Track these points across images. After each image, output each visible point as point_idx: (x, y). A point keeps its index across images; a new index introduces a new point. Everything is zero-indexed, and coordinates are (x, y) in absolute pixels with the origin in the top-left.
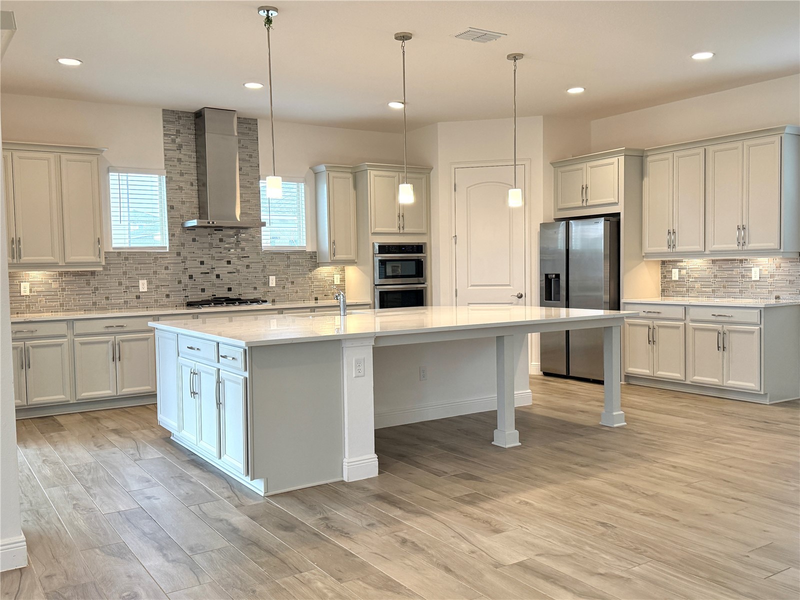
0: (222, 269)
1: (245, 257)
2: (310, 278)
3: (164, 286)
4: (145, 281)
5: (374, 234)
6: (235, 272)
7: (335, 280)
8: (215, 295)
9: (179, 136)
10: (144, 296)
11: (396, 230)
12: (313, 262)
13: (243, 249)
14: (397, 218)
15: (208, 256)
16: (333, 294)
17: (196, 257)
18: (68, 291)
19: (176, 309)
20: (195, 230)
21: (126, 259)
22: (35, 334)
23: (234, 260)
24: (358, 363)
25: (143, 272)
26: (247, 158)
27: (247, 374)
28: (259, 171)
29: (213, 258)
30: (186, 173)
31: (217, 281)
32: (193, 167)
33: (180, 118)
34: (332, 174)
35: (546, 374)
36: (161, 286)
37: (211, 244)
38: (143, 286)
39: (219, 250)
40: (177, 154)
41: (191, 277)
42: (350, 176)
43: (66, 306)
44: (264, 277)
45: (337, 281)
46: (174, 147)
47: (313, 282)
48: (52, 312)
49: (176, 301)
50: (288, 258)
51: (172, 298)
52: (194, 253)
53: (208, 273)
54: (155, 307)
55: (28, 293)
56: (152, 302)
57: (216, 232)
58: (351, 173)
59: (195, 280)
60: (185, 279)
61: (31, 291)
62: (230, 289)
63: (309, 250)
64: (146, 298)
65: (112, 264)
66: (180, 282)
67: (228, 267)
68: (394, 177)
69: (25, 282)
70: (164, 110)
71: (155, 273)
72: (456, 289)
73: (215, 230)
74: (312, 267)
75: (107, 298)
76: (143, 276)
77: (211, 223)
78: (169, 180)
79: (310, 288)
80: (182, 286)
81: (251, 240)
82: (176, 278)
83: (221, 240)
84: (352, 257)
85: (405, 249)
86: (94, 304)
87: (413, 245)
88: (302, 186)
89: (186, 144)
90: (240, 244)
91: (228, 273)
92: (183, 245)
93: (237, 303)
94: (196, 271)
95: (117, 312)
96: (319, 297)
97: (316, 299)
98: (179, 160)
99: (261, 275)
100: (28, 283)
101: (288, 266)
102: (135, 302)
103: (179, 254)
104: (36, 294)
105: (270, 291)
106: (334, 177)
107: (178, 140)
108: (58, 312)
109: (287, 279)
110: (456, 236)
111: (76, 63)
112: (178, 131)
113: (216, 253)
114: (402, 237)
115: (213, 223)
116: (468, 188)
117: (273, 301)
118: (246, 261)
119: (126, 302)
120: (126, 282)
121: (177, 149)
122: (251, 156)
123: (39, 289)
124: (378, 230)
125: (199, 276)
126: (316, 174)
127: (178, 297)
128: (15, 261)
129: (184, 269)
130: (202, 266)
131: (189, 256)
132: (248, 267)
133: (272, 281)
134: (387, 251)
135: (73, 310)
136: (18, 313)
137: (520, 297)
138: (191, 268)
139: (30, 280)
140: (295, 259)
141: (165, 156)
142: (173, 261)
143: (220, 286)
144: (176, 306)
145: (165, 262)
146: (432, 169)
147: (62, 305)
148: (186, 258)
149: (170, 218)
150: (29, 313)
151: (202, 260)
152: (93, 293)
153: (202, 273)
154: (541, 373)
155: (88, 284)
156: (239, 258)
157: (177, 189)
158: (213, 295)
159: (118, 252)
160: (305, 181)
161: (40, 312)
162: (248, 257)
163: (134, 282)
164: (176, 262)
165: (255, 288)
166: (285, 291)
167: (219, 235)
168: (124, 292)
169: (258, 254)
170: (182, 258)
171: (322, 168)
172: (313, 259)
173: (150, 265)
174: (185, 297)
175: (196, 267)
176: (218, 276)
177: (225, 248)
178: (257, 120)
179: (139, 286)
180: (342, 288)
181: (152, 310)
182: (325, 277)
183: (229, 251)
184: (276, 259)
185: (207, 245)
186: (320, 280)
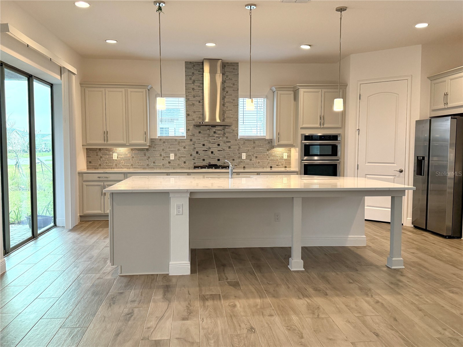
0: (215, 148)
1: (228, 142)
2: (268, 155)
3: (183, 157)
4: (173, 154)
5: (302, 128)
6: (222, 151)
7: (284, 156)
8: (210, 163)
9: (194, 75)
10: (172, 162)
11: (318, 125)
12: (270, 145)
13: (227, 138)
14: (319, 118)
15: (207, 141)
16: (282, 165)
17: (200, 142)
18: (135, 158)
19: (189, 170)
20: (200, 127)
21: (164, 142)
22: (108, 179)
23: (221, 144)
24: (178, 207)
25: (172, 149)
26: (232, 86)
28: (238, 93)
29: (210, 142)
30: (196, 96)
31: (212, 155)
32: (200, 93)
33: (194, 66)
34: (279, 92)
35: (416, 227)
36: (181, 157)
37: (209, 135)
38: (172, 157)
39: (214, 138)
40: (192, 86)
41: (197, 153)
42: (292, 92)
43: (134, 166)
44: (239, 153)
45: (285, 157)
46: (191, 82)
47: (269, 157)
48: (127, 168)
49: (189, 166)
50: (254, 143)
51: (187, 164)
52: (199, 139)
53: (207, 151)
54: (178, 168)
55: (116, 159)
56: (177, 166)
57: (212, 128)
58: (293, 91)
59: (199, 154)
60: (194, 154)
61: (118, 157)
62: (219, 160)
63: (268, 138)
64: (173, 163)
65: (157, 145)
66: (191, 155)
67: (218, 147)
68: (318, 92)
69: (115, 153)
70: (185, 62)
71: (179, 150)
72: (358, 165)
73: (212, 127)
74: (269, 148)
75: (154, 162)
76: (172, 152)
77: (201, 123)
78: (187, 100)
79: (267, 161)
80: (192, 157)
81: (232, 133)
82: (189, 153)
83: (215, 132)
84: (290, 142)
85: (324, 138)
86: (148, 165)
87: (331, 136)
88: (265, 100)
89: (197, 80)
90: (226, 135)
91: (218, 151)
92: (193, 135)
93: (220, 167)
94: (200, 149)
95: (159, 170)
96: (273, 166)
97: (271, 167)
98: (193, 89)
99: (237, 152)
100: (117, 154)
101: (254, 148)
102: (168, 165)
103: (191, 140)
104: (120, 159)
105: (242, 162)
106: (280, 94)
107: (193, 78)
108: (130, 168)
109: (253, 155)
110: (359, 129)
111: (114, 42)
112: (193, 73)
113: (212, 139)
114: (323, 130)
115: (202, 123)
116: (368, 97)
117: (244, 167)
118: (229, 144)
119: (163, 165)
120: (163, 154)
121: (192, 83)
122: (234, 84)
123: (122, 157)
124: (304, 126)
125: (202, 152)
127: (190, 163)
128: (106, 142)
129: (194, 148)
130: (203, 147)
131: (197, 141)
132: (229, 147)
133: (244, 156)
134: (311, 139)
135: (137, 168)
136: (111, 168)
137: (401, 171)
138: (198, 147)
139: (117, 152)
140: (258, 143)
141: (186, 87)
142: (188, 144)
143: (213, 158)
144: (189, 168)
145: (184, 144)
147: (132, 165)
148: (195, 142)
149: (187, 120)
150: (117, 168)
151: (204, 143)
152: (147, 159)
153: (203, 151)
154: (412, 226)
155: (145, 155)
156: (224, 142)
157: (191, 105)
158: (209, 163)
159: (160, 139)
160: (267, 97)
161: (122, 168)
162: (230, 142)
163: (168, 154)
164: (190, 144)
165: (233, 160)
166: (251, 162)
167: (214, 129)
168: (163, 159)
169: (236, 140)
170: (193, 142)
172: (270, 144)
173: (176, 146)
174: (194, 163)
175: (201, 147)
176: (212, 152)
177: (217, 137)
178: (238, 63)
179: (170, 157)
180: (288, 161)
181: (176, 170)
182: (278, 154)
183: (219, 138)
184: (246, 143)
185: (207, 135)
186: (274, 156)
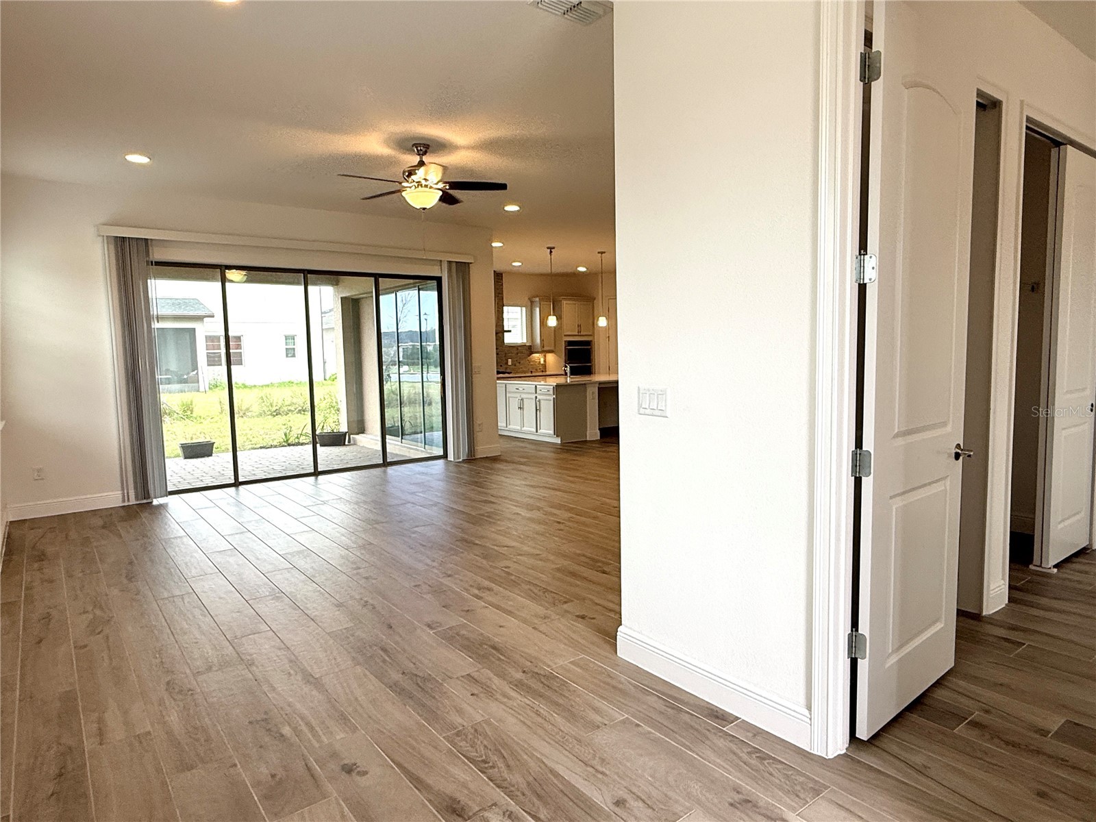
2: (528, 361)
5: (565, 335)
11: (576, 333)
14: (576, 327)
16: (540, 368)
27: (555, 396)
28: (504, 302)
34: (542, 303)
45: (542, 362)
47: (529, 363)
50: (517, 349)
63: (527, 344)
74: (530, 354)
79: (528, 366)
84: (552, 348)
87: (583, 342)
88: (524, 309)
97: (532, 372)
99: (504, 359)
101: (518, 354)
105: (509, 367)
109: (517, 361)
124: (568, 333)
126: (532, 302)
132: (498, 354)
133: (510, 363)
140: (521, 350)
146: (595, 299)
160: (526, 306)
165: (502, 366)
166: (516, 367)
169: (503, 348)
171: (537, 299)
172: (530, 350)
180: (545, 366)
182: (537, 360)
184: (511, 350)
186: (534, 361)
